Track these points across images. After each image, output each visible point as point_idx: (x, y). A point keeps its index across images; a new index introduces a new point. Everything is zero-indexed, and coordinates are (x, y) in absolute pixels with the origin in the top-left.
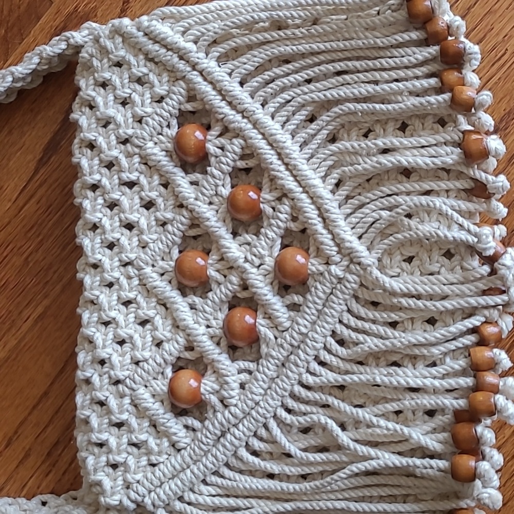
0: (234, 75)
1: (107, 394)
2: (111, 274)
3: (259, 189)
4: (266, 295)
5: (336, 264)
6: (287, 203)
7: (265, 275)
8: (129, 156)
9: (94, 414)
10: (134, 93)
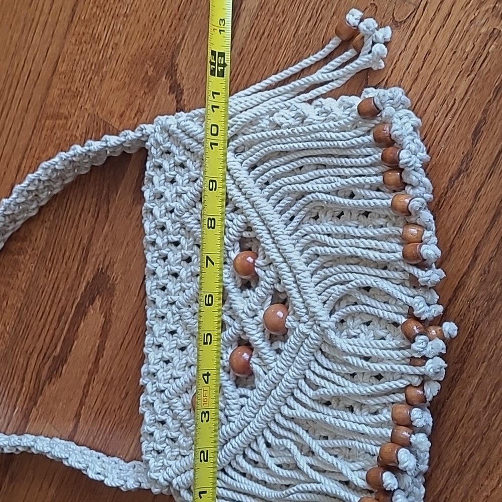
0: (244, 164)
1: (154, 398)
2: (161, 310)
3: (256, 256)
4: (256, 341)
5: (305, 323)
6: (273, 270)
7: (258, 325)
8: (174, 222)
9: (148, 411)
10: (178, 175)
